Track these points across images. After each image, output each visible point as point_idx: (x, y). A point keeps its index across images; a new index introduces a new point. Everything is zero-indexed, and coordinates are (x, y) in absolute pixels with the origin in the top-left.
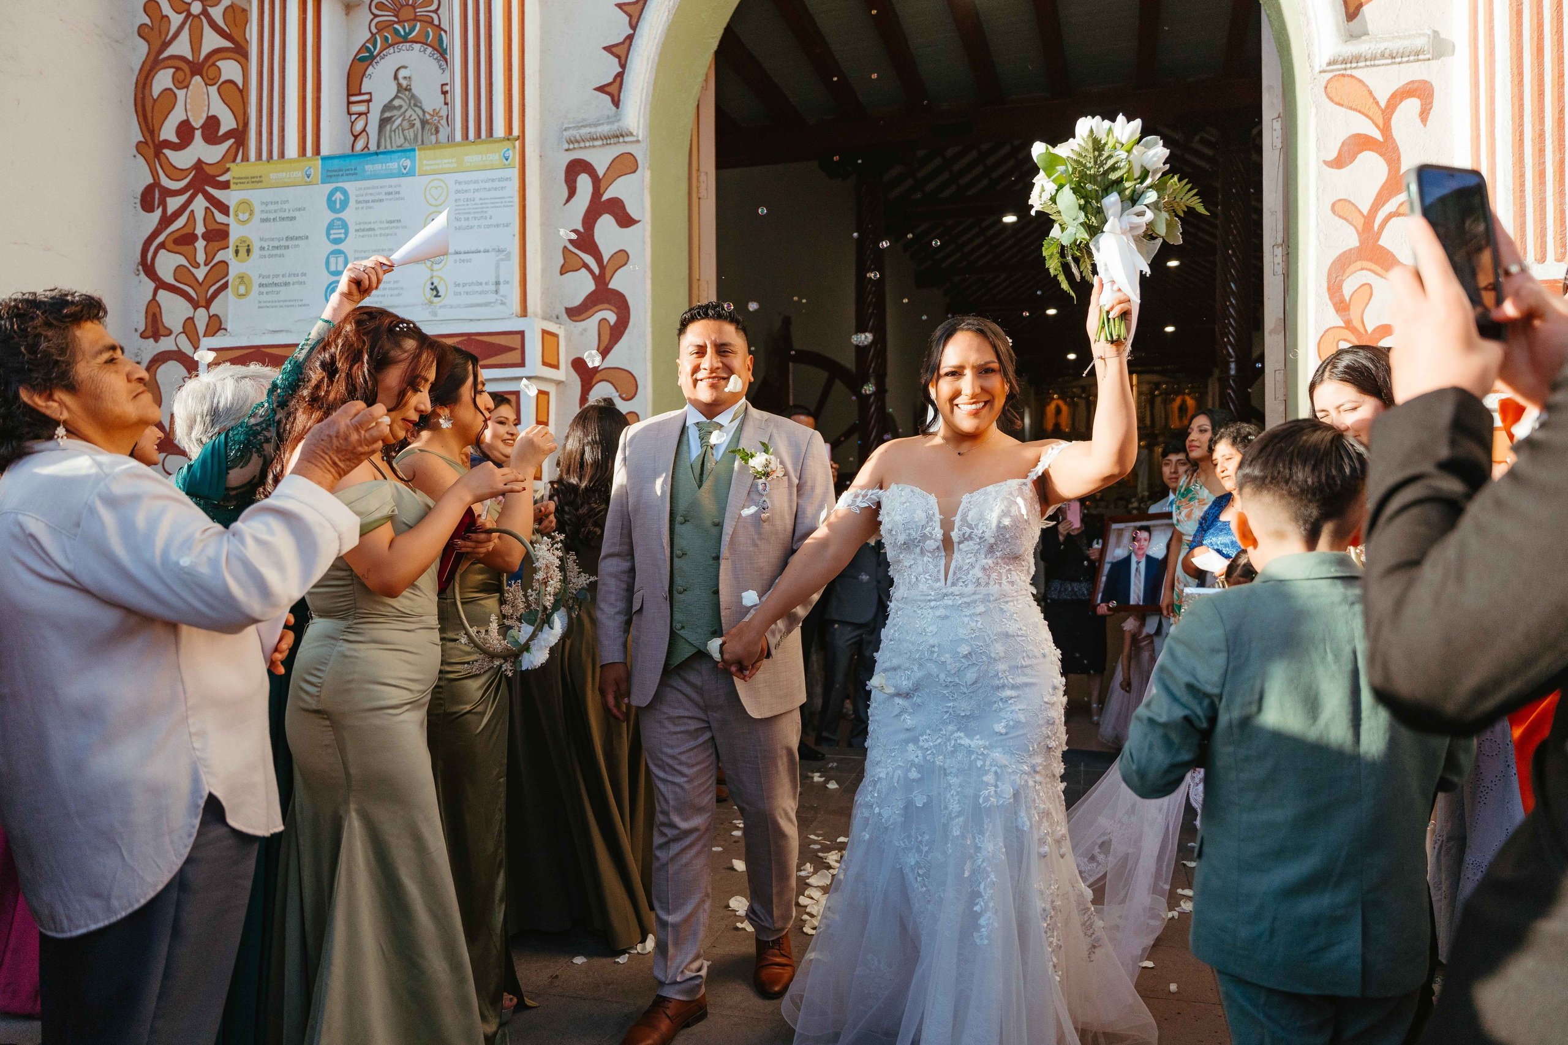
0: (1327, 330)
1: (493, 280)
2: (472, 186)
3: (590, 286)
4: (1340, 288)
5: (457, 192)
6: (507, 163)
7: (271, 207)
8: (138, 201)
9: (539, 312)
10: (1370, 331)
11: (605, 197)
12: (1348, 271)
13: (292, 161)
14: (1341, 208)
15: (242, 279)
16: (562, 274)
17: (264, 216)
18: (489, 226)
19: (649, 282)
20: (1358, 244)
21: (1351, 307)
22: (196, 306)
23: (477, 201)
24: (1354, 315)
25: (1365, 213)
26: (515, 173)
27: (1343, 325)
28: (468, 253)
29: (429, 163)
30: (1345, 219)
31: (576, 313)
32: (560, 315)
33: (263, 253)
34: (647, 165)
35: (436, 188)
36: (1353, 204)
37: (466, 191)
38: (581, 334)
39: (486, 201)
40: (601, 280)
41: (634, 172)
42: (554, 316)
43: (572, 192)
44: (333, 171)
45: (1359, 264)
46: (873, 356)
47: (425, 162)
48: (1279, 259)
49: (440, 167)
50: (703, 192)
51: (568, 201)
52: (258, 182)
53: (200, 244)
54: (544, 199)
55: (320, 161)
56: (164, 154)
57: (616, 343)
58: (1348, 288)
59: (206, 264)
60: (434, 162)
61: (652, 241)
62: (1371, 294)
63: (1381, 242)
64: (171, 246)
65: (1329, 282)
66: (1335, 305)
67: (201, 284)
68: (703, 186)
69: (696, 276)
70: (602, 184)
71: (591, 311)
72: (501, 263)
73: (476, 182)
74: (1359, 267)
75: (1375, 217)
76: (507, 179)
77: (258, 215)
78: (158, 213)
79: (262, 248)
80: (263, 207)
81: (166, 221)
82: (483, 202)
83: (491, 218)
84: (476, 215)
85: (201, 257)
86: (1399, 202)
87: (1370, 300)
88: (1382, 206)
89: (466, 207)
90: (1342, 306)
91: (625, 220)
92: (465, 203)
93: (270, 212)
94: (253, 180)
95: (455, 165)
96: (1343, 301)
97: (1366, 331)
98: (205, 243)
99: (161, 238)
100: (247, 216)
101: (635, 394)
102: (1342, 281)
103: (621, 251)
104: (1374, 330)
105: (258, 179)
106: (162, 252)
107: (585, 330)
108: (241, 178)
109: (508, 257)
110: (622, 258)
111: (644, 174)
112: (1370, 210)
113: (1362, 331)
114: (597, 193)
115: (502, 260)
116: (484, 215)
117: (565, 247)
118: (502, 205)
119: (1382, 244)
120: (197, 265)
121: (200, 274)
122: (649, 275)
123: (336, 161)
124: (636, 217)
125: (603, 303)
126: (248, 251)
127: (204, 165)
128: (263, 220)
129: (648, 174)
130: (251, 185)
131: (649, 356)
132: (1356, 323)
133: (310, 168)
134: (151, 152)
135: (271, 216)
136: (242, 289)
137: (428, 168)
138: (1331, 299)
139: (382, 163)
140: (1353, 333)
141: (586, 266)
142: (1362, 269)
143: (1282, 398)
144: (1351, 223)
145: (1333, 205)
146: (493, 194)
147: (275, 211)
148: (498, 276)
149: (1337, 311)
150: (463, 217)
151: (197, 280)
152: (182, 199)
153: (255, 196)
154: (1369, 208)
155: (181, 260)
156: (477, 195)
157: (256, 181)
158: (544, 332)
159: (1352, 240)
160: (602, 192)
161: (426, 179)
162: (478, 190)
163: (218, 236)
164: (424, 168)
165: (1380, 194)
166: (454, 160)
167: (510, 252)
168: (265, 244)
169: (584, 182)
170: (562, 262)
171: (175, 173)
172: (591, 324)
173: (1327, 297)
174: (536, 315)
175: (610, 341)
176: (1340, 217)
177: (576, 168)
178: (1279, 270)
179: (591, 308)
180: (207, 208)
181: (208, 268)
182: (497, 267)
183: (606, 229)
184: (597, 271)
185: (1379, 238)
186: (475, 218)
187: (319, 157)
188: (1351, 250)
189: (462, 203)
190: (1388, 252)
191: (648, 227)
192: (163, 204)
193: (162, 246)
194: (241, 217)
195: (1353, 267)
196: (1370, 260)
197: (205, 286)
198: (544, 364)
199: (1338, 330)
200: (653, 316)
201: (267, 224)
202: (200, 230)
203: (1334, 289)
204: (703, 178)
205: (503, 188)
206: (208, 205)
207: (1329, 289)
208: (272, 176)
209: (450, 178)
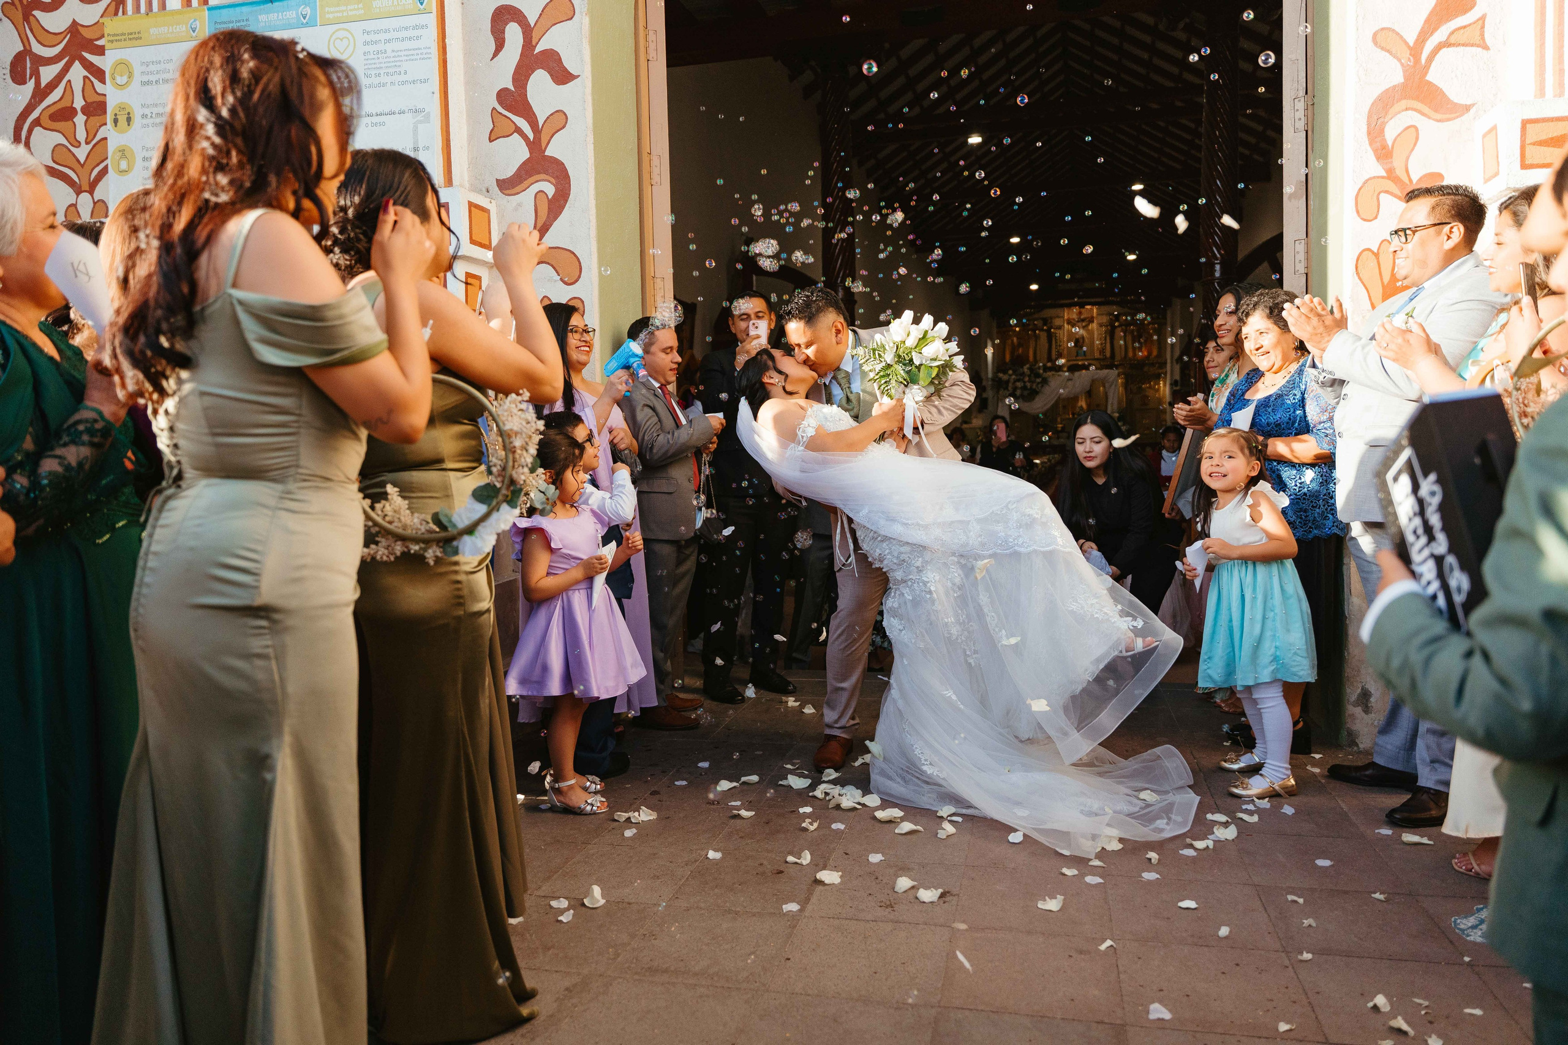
0: (1367, 181)
1: (412, 146)
2: (382, 36)
3: (524, 154)
4: (1382, 131)
5: (366, 43)
6: (422, 7)
7: (152, 68)
8: (8, 71)
9: (467, 185)
10: (1415, 178)
11: (537, 50)
12: (1392, 111)
13: (174, 12)
14: (1384, 38)
15: (123, 152)
16: (491, 141)
17: (145, 78)
18: (404, 83)
19: (591, 147)
20: (1402, 80)
21: (1394, 155)
22: (78, 191)
23: (389, 53)
24: (1397, 163)
25: (1411, 44)
26: (432, 20)
27: (1384, 174)
28: (381, 115)
29: (332, 9)
30: (1388, 51)
31: (507, 186)
32: (490, 189)
33: (145, 121)
34: (586, 9)
35: (341, 40)
36: (1398, 34)
37: (376, 42)
38: (516, 209)
39: (399, 53)
40: (536, 146)
41: (572, 18)
42: (484, 190)
43: (500, 45)
44: (220, 23)
45: (1404, 103)
46: (841, 265)
47: (327, 9)
48: (1301, 114)
49: (345, 14)
50: (652, 54)
51: (495, 55)
52: (136, 39)
53: (80, 119)
54: (469, 53)
55: (207, 12)
56: (34, 16)
57: (555, 219)
58: (1391, 131)
59: (87, 143)
60: (337, 9)
61: (593, 100)
62: (1417, 139)
63: (1429, 77)
64: (45, 121)
65: (1369, 125)
66: (1375, 151)
67: (82, 166)
68: (652, 46)
69: (646, 149)
70: (534, 34)
71: (526, 183)
72: (421, 127)
73: (387, 31)
74: (1404, 108)
75: (1422, 48)
76: (423, 27)
77: (138, 77)
78: (31, 84)
79: (144, 116)
80: (144, 68)
81: (40, 94)
82: (396, 54)
83: (406, 73)
84: (390, 70)
85: (81, 135)
86: (1450, 30)
87: (1415, 144)
88: (1432, 34)
89: (377, 61)
90: (1383, 153)
91: (563, 76)
92: (376, 56)
93: (152, 73)
94: (130, 36)
95: (363, 12)
96: (1384, 147)
97: (1411, 180)
98: (85, 117)
99: (35, 115)
100: (125, 79)
101: (579, 277)
102: (1384, 124)
103: (557, 111)
104: (1420, 179)
105: (137, 36)
106: (37, 130)
107: (520, 205)
108: (118, 35)
109: (427, 119)
110: (560, 118)
111: (582, 21)
112: (1417, 40)
113: (1407, 181)
114: (528, 44)
115: (421, 122)
116: (398, 70)
117: (494, 109)
118: (418, 57)
119: (1431, 80)
120: (77, 144)
121: (81, 153)
122: (590, 139)
123: (225, 11)
124: (575, 74)
125: (539, 173)
126: (129, 120)
127: (79, 28)
128: (144, 83)
129: (586, 21)
130: (128, 43)
131: (593, 232)
132: (1400, 173)
133: (195, 21)
134: (19, 15)
135: (153, 78)
136: (124, 165)
137: (331, 16)
138: (1371, 144)
139: (278, 12)
140: (1396, 183)
141: (518, 131)
142: (1407, 109)
143: (1302, 270)
144: (1395, 57)
145: (1375, 35)
146: (408, 44)
147: (158, 72)
148: (416, 141)
149: (1378, 159)
150: (373, 73)
151: (78, 161)
152: (56, 68)
153: (134, 55)
154: (1415, 37)
155: (60, 139)
156: (389, 47)
157: (134, 38)
158: (471, 205)
159: (1393, 74)
160: (534, 43)
161: (331, 29)
162: (389, 41)
163: (96, 108)
164: (327, 16)
165: (1427, 21)
166: (361, 6)
167: (429, 113)
168: (147, 111)
169: (514, 33)
170: (491, 126)
171: (47, 37)
172: (526, 199)
173: (1367, 142)
174: (462, 186)
175: (548, 217)
176: (1383, 49)
177: (503, 16)
178: (1301, 125)
179: (525, 180)
180: (85, 77)
181: (90, 146)
182: (415, 130)
183: (540, 84)
184: (531, 136)
185: (1426, 73)
186: (387, 74)
187: (205, 7)
188: (1395, 86)
189: (372, 56)
190: (1437, 88)
191: (589, 84)
192: (36, 74)
193: (37, 122)
194: (120, 80)
195: (1397, 107)
196: (1417, 98)
197: (88, 167)
198: (473, 242)
199: (1380, 180)
200: (597, 188)
201: (149, 87)
202: (79, 103)
203: (1375, 133)
204: (652, 37)
205: (418, 38)
206: (86, 74)
207: (1369, 133)
208: (152, 31)
209: (357, 28)
